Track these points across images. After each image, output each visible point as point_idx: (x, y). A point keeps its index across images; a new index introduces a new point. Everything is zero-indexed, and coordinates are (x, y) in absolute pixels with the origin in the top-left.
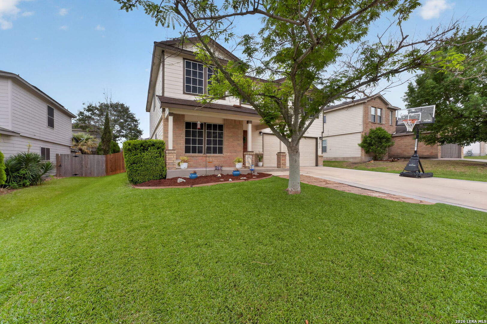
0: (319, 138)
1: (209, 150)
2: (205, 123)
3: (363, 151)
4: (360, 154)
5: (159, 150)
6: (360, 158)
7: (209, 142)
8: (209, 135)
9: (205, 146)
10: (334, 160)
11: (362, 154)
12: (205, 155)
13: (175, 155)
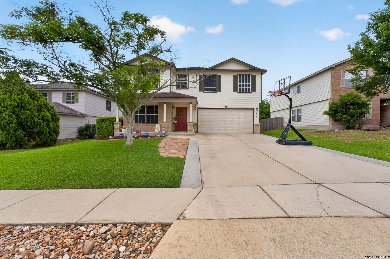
0: (255, 109)
1: (149, 122)
2: (146, 105)
3: (331, 120)
4: (328, 122)
5: (110, 122)
6: (328, 127)
7: (149, 117)
8: (149, 112)
9: (146, 119)
10: (306, 128)
11: (329, 123)
12: (146, 125)
13: (119, 124)
